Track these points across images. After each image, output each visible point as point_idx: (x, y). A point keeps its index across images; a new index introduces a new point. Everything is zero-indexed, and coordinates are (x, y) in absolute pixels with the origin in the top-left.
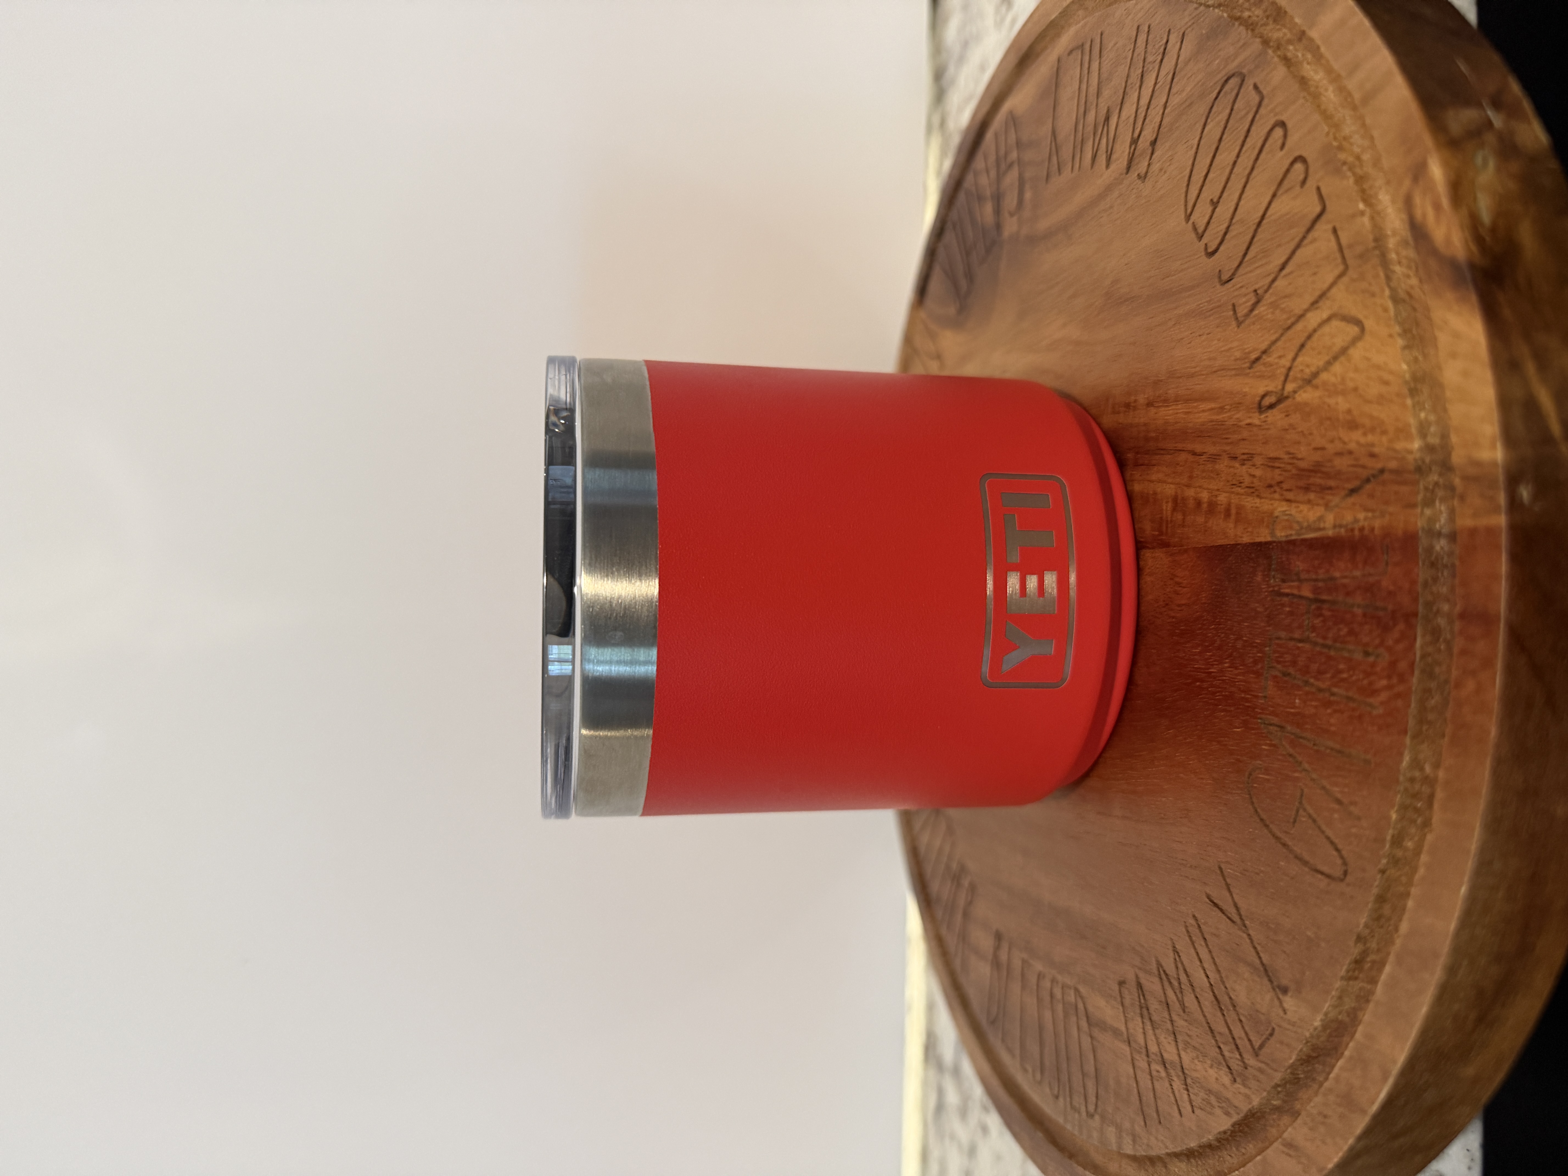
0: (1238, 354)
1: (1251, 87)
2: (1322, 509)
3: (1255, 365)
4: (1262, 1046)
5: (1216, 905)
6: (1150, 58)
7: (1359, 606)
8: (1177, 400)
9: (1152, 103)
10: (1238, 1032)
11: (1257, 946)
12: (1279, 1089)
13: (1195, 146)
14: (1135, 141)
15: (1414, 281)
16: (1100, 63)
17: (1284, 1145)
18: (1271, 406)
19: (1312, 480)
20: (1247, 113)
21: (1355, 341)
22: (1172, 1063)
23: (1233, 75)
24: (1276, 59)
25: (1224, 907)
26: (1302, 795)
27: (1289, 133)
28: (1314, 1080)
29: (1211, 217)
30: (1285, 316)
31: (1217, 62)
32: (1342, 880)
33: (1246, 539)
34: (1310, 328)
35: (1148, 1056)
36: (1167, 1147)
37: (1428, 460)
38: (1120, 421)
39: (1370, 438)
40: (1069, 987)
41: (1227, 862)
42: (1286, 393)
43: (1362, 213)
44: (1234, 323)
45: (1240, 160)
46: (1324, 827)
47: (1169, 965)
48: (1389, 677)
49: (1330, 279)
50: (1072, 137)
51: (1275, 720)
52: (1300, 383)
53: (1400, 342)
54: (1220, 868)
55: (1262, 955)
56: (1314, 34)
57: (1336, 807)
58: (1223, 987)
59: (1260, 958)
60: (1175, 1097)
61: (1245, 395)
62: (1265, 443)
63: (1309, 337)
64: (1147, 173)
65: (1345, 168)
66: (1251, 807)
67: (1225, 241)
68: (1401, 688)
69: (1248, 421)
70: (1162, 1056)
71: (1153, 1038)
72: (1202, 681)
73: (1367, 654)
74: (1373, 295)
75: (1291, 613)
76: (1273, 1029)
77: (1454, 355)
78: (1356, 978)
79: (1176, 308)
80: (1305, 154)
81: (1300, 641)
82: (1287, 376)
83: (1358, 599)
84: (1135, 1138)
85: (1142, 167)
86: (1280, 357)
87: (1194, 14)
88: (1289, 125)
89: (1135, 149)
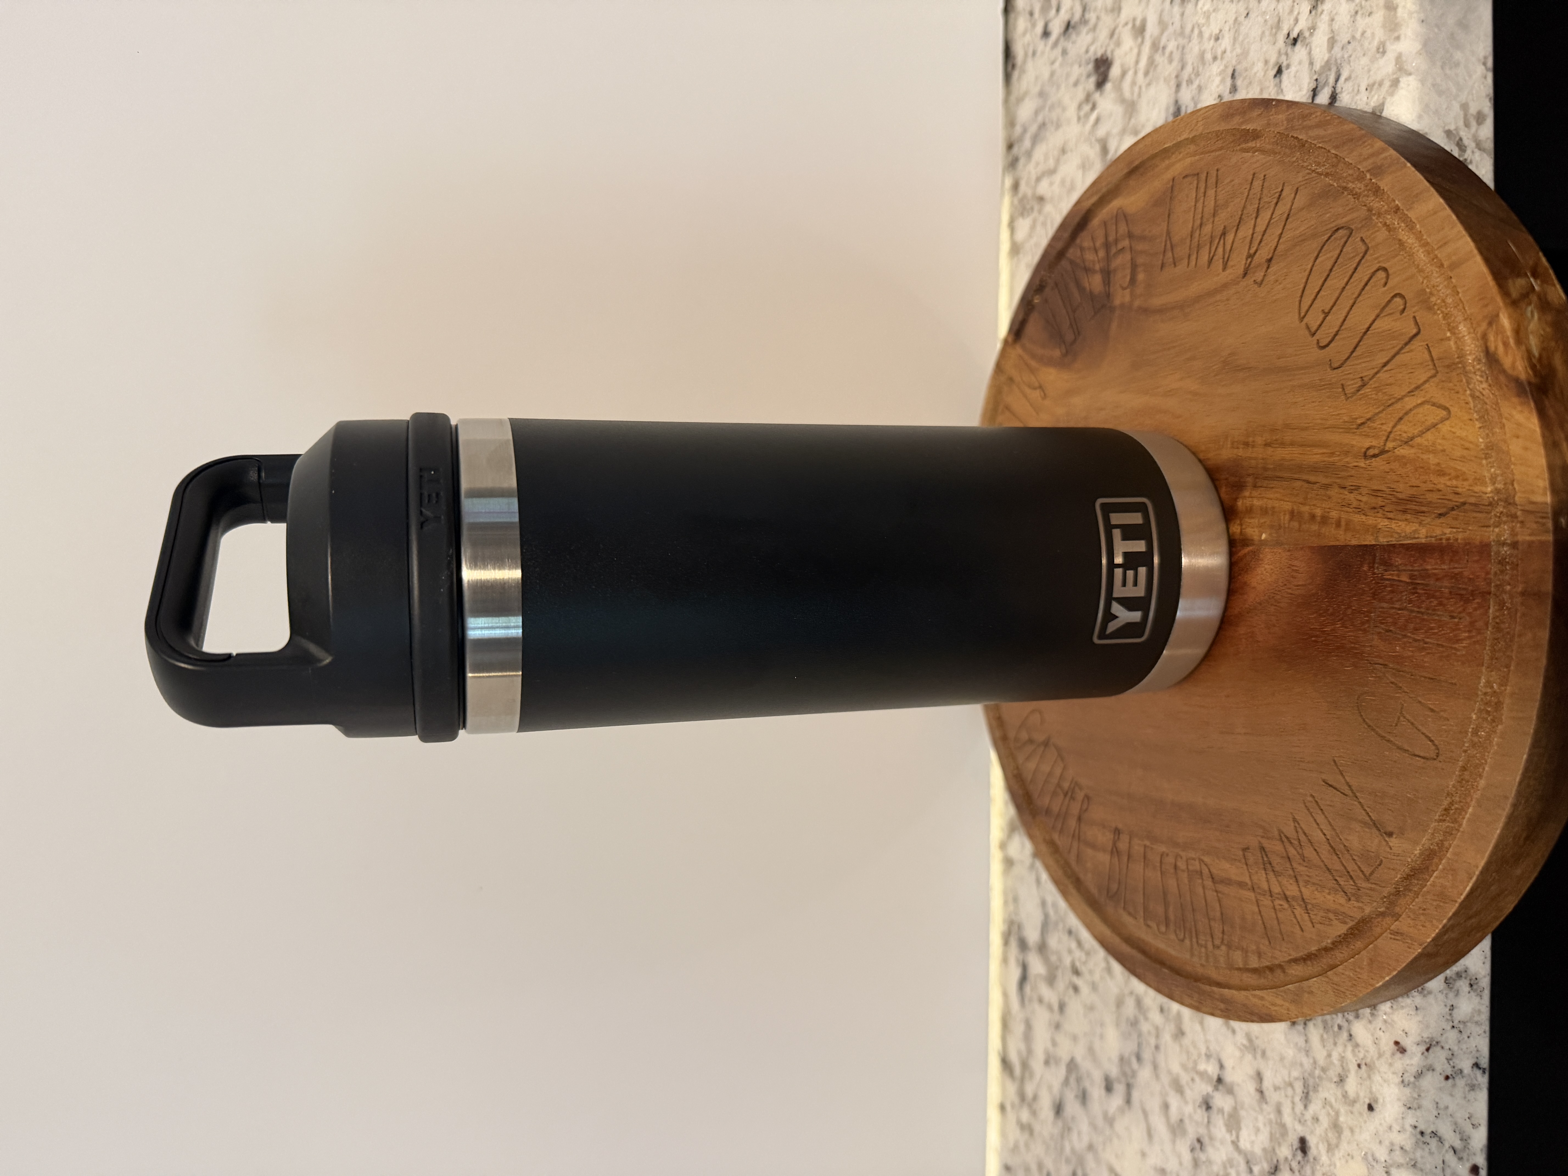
0: (1346, 418)
1: (1359, 239)
2: (1417, 525)
3: (1362, 427)
4: (1372, 873)
5: (1331, 786)
6: (1266, 199)
7: (1446, 587)
8: (1292, 444)
9: (1267, 231)
10: (1351, 867)
11: (1367, 809)
12: (1385, 900)
13: (1308, 270)
14: (1251, 256)
15: (1485, 385)
16: (1216, 191)
17: (1391, 934)
18: (1375, 456)
19: (1408, 507)
20: (1356, 256)
21: (1443, 420)
22: (1294, 898)
23: (1342, 228)
24: (1380, 225)
25: (1338, 786)
26: (1402, 708)
27: (1391, 277)
28: (1410, 890)
29: (1322, 322)
30: (1386, 398)
31: (1328, 215)
32: (1435, 759)
33: (1354, 542)
34: (1408, 407)
35: (1271, 896)
36: (1290, 955)
37: (1496, 498)
38: (1240, 454)
39: (1454, 482)
40: (1194, 859)
41: (1340, 756)
42: (1387, 449)
43: (1449, 339)
44: (1343, 397)
45: (1347, 287)
46: (1420, 727)
47: (1289, 830)
48: (1469, 631)
49: (1423, 378)
50: (1188, 241)
51: (1381, 661)
52: (1399, 443)
53: (1478, 424)
54: (1335, 761)
55: (1370, 814)
56: (1412, 215)
57: (1430, 714)
58: (1338, 840)
59: (1370, 816)
60: (1297, 920)
61: (1353, 446)
62: (1370, 479)
63: (1406, 414)
64: (1262, 281)
65: (1436, 307)
66: (1360, 719)
67: (1335, 340)
68: (1479, 638)
69: (1356, 464)
70: (1285, 894)
71: (1276, 883)
72: (1316, 636)
73: (1453, 617)
74: (1458, 392)
75: (1392, 592)
76: (1381, 861)
77: (1518, 437)
78: (1444, 820)
79: (1290, 381)
80: (1403, 292)
81: (1400, 609)
82: (1388, 437)
83: (1446, 583)
84: (1260, 955)
85: (1259, 276)
86: (1382, 424)
87: (1306, 178)
88: (1390, 272)
89: (1251, 262)
